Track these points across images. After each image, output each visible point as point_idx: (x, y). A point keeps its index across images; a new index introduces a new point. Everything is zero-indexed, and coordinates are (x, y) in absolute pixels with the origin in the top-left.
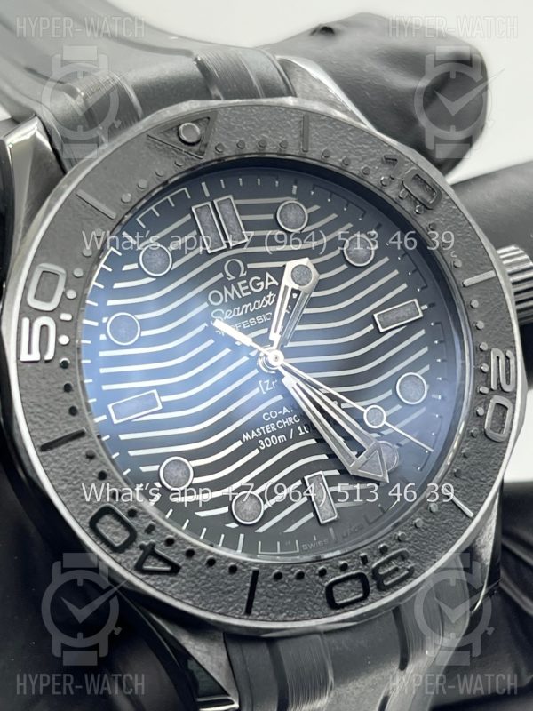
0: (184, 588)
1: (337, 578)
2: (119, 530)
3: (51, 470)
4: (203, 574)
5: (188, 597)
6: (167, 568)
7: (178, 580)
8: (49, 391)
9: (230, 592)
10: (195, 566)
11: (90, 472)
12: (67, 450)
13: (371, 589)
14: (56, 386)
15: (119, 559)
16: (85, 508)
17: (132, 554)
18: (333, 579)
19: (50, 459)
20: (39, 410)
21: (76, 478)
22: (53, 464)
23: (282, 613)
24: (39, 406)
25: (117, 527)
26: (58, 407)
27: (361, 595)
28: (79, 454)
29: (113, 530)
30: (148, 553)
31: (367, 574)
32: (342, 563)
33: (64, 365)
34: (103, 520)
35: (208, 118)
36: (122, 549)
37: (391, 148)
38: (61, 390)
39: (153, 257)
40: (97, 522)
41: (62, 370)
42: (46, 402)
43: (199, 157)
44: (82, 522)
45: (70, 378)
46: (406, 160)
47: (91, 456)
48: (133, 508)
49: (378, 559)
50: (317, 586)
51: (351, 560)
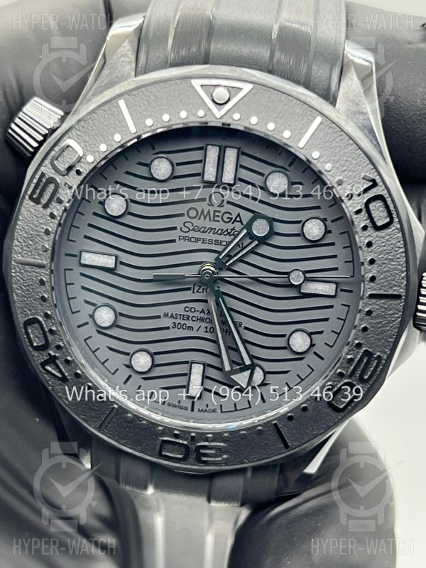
0: (66, 392)
1: (169, 439)
2: (40, 336)
3: (16, 277)
5: (67, 399)
6: (59, 375)
7: (65, 385)
8: (36, 227)
9: (94, 410)
10: (78, 384)
11: (38, 292)
12: (29, 270)
13: (191, 456)
14: (42, 226)
15: (34, 353)
16: (25, 311)
17: (42, 355)
18: (165, 439)
19: (18, 269)
20: (25, 235)
21: (28, 290)
22: (18, 274)
23: (123, 439)
24: (26, 232)
25: (40, 334)
26: (37, 240)
27: (181, 456)
28: (36, 277)
29: (37, 334)
30: (52, 360)
31: (192, 446)
32: (176, 432)
33: (52, 216)
34: (33, 325)
35: (241, 89)
36: (37, 348)
37: (374, 170)
38: (43, 231)
39: (160, 165)
40: (30, 324)
41: (49, 218)
42: (31, 232)
43: (217, 116)
44: (21, 319)
45: (52, 226)
46: (381, 184)
47: (42, 283)
48: (54, 328)
49: (204, 442)
50: (154, 437)
51: (184, 433)
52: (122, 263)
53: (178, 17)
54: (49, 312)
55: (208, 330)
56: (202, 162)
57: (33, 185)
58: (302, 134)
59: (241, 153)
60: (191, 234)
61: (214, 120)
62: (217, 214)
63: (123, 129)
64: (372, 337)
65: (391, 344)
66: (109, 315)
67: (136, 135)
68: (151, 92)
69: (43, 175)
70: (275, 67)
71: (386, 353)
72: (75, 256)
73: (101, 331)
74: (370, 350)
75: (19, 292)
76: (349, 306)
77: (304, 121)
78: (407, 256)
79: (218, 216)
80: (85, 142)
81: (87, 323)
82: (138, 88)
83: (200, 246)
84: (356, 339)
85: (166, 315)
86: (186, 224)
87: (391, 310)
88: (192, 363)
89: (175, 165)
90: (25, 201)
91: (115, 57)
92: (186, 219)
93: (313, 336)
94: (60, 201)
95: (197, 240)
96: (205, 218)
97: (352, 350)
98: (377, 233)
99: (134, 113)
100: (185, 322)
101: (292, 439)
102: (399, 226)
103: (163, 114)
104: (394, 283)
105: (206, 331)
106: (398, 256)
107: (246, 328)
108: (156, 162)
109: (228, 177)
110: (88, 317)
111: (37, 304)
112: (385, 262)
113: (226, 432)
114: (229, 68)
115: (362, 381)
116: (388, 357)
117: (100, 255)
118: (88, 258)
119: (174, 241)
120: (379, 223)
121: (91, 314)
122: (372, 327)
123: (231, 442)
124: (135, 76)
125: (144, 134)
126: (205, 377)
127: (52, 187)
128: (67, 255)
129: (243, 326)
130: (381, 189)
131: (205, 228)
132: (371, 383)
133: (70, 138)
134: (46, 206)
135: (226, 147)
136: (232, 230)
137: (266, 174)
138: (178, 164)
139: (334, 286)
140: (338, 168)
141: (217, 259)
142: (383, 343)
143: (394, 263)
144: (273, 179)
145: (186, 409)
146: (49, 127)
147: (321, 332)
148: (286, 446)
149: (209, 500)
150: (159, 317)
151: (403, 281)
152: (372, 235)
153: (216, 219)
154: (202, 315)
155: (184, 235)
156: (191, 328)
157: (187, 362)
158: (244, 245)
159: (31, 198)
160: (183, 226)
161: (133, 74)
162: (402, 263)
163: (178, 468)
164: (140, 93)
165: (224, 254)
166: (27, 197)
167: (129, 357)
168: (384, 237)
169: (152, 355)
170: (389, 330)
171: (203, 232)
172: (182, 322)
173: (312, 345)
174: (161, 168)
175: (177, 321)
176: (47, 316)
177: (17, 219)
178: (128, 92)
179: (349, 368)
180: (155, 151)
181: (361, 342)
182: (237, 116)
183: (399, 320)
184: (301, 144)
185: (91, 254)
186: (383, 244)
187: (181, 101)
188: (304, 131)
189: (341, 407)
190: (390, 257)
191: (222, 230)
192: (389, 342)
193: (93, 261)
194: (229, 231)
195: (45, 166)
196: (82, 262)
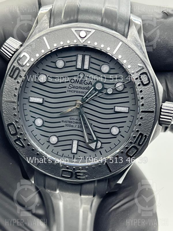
0: (24, 152)
1: (65, 169)
3: (4, 107)
4: (30, 151)
5: (24, 154)
6: (22, 145)
7: (23, 149)
8: (12, 87)
10: (29, 148)
11: (13, 112)
12: (9, 104)
13: (73, 176)
14: (14, 87)
15: (11, 137)
16: (8, 120)
17: (15, 137)
18: (63, 169)
19: (5, 104)
20: (7, 90)
21: (9, 112)
22: (5, 106)
23: (47, 170)
24: (8, 90)
25: (14, 129)
26: (12, 92)
27: (70, 176)
28: (12, 106)
30: (19, 139)
31: (74, 172)
32: (68, 167)
33: (18, 82)
34: (11, 126)
35: (91, 32)
36: (13, 135)
37: (142, 63)
38: (14, 88)
39: (60, 62)
40: (10, 125)
41: (17, 83)
42: (10, 89)
43: (81, 42)
44: (6, 123)
45: (18, 86)
46: (145, 68)
47: (14, 109)
48: (19, 127)
49: (78, 170)
50: (59, 169)
51: (71, 167)
52: (46, 101)
53: (65, 5)
54: (17, 120)
55: (79, 127)
56: (76, 61)
57: (10, 71)
58: (115, 49)
59: (91, 57)
60: (72, 89)
61: (80, 44)
62: (82, 81)
63: (45, 48)
64: (143, 128)
65: (150, 131)
66: (40, 122)
67: (50, 50)
68: (56, 33)
69: (14, 66)
70: (103, 24)
71: (148, 134)
72: (27, 99)
73: (38, 128)
74: (142, 133)
75: (5, 113)
76: (134, 116)
77: (115, 44)
78: (155, 96)
79: (82, 82)
80: (30, 53)
81: (32, 125)
82: (50, 32)
83: (75, 94)
84: (136, 129)
85: (63, 121)
86: (70, 85)
87: (150, 117)
88: (73, 140)
89: (65, 62)
90: (7, 77)
91: (42, 21)
92: (70, 83)
93: (120, 128)
94: (21, 77)
95: (75, 91)
96: (77, 83)
97: (135, 133)
98: (144, 87)
99: (49, 42)
100: (70, 124)
101: (112, 168)
102: (152, 84)
103: (61, 42)
104: (151, 106)
105: (78, 127)
106: (152, 96)
107: (94, 126)
108: (58, 61)
109: (86, 67)
110: (33, 122)
111: (12, 117)
112: (147, 98)
113: (87, 166)
114: (86, 24)
115: (139, 145)
116: (149, 135)
117: (37, 98)
118: (32, 99)
119: (65, 92)
120: (145, 83)
121: (34, 121)
122: (143, 124)
123: (89, 170)
124: (50, 27)
125: (54, 50)
126: (78, 145)
127: (18, 71)
128: (24, 98)
129: (93, 125)
130: (145, 70)
131: (77, 87)
132: (143, 146)
133: (24, 52)
134: (15, 79)
135: (85, 55)
136: (88, 87)
137: (101, 65)
138: (67, 62)
139: (128, 108)
140: (128, 62)
141: (82, 99)
142: (147, 130)
143: (150, 99)
144: (103, 67)
145: (71, 158)
146: (16, 48)
147: (123, 127)
148: (110, 171)
149: (81, 195)
150: (60, 122)
151: (154, 106)
152: (142, 88)
153: (82, 83)
154: (77, 121)
155: (70, 89)
156: (72, 126)
157: (71, 140)
158: (93, 93)
159: (9, 76)
160: (69, 86)
161: (49, 27)
162: (154, 99)
163: (68, 181)
164: (52, 34)
165: (85, 97)
166: (8, 75)
167: (48, 138)
168: (147, 89)
169: (58, 137)
170: (149, 125)
171: (77, 88)
172: (69, 124)
173: (120, 132)
174: (60, 64)
175: (67, 124)
176: (16, 122)
177: (4, 84)
178: (47, 34)
179: (134, 140)
180: (58, 57)
181: (139, 130)
182: (89, 42)
183: (153, 121)
184: (114, 53)
185: (33, 98)
186: (147, 91)
187: (67, 37)
188: (115, 47)
189: (131, 155)
190: (149, 96)
191: (84, 87)
192: (149, 130)
193: (34, 100)
194: (87, 88)
195: (15, 63)
196: (30, 101)
